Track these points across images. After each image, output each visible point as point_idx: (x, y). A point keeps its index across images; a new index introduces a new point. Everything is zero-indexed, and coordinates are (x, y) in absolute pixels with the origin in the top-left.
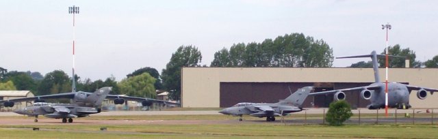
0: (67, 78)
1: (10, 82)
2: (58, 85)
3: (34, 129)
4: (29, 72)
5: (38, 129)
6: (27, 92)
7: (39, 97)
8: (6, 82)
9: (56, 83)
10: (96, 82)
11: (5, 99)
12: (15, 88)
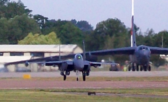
0: (123, 28)
1: (53, 34)
2: (113, 37)
3: (89, 94)
4: (74, 21)
5: (94, 93)
6: (75, 46)
7: (90, 52)
8: (48, 34)
9: (111, 35)
10: (161, 33)
11: (46, 55)
12: (59, 42)
